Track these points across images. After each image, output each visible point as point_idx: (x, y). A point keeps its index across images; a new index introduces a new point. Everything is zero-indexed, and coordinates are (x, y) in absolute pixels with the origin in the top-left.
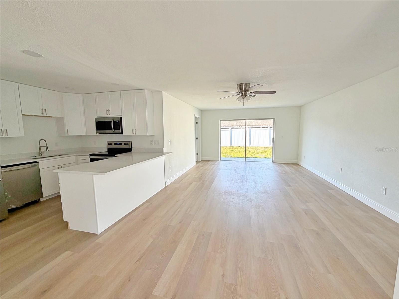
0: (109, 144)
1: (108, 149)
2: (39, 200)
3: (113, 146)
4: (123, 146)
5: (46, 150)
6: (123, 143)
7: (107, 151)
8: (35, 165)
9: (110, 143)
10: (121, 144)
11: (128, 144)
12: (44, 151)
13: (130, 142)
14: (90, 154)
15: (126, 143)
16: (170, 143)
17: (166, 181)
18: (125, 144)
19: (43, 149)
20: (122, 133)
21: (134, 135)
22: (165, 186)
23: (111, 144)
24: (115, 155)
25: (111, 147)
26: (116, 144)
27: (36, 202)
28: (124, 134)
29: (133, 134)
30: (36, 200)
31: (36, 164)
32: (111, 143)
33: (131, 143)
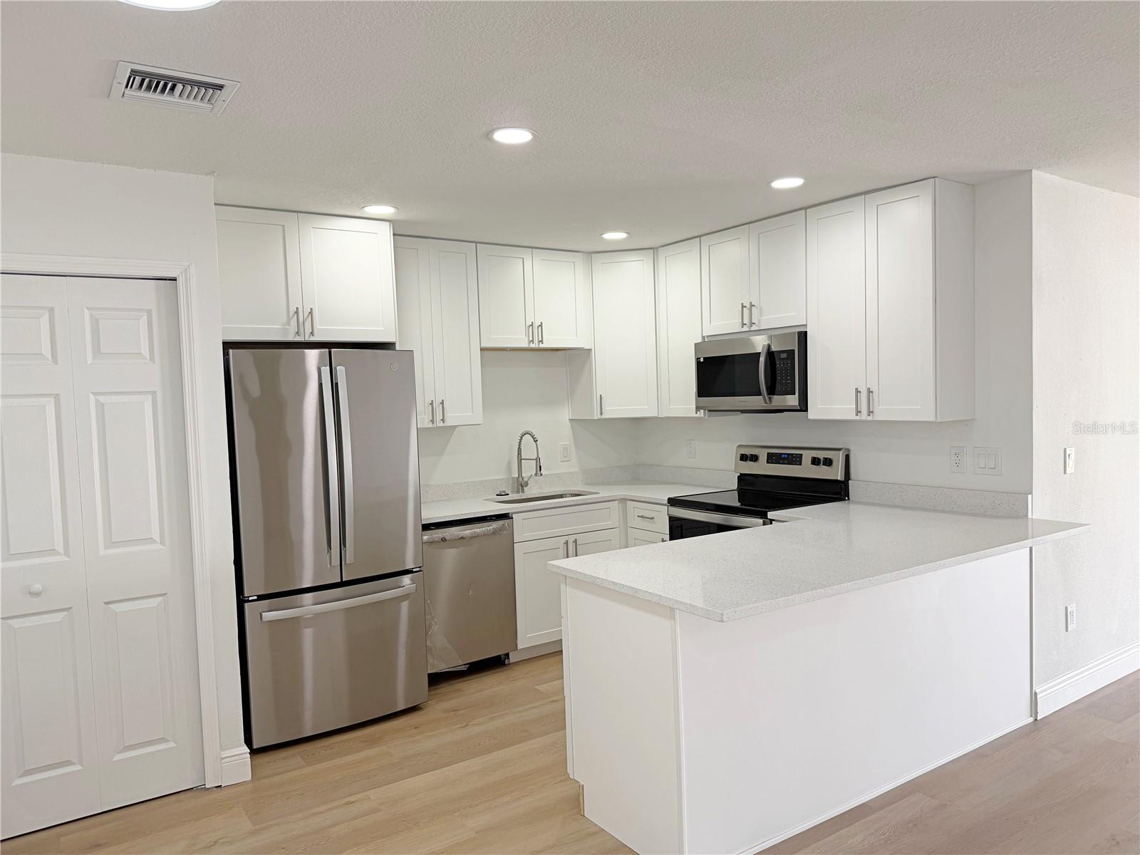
0: (744, 458)
1: (738, 477)
2: (507, 655)
3: (762, 468)
4: (806, 470)
5: (535, 472)
6: (807, 457)
7: (736, 487)
8: (502, 529)
9: (748, 452)
10: (795, 460)
11: (828, 462)
12: (529, 475)
13: (840, 450)
14: (672, 496)
15: (821, 455)
16: (1070, 463)
17: (1037, 689)
18: (815, 461)
19: (529, 469)
20: (803, 406)
21: (864, 416)
22: (1031, 720)
23: (754, 458)
24: (771, 515)
25: (750, 468)
26: (773, 459)
27: (496, 663)
28: (813, 413)
29: (858, 412)
30: (499, 657)
31: (506, 522)
32: (754, 452)
33: (847, 457)
